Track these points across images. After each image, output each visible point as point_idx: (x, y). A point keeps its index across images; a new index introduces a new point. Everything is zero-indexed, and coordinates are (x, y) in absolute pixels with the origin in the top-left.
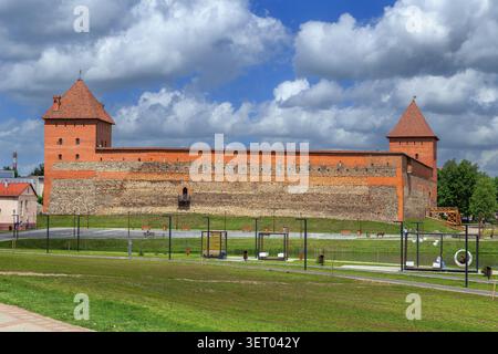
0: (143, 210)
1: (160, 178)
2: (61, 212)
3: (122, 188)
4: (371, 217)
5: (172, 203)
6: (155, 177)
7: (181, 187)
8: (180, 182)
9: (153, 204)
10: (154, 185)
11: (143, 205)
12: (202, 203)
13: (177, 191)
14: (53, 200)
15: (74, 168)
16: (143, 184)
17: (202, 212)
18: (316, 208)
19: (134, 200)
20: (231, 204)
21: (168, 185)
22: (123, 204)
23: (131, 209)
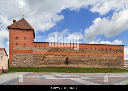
0: (53, 66)
1: (58, 54)
2: (18, 66)
3: (44, 57)
4: (117, 67)
5: (63, 63)
6: (57, 53)
7: (66, 57)
8: (65, 55)
9: (56, 64)
10: (56, 57)
11: (52, 64)
12: (73, 63)
13: (64, 59)
14: (14, 61)
15: (24, 49)
16: (52, 56)
17: (73, 66)
18: (105, 65)
19: (49, 62)
20: (82, 63)
21: (61, 56)
22: (44, 64)
23: (48, 65)
